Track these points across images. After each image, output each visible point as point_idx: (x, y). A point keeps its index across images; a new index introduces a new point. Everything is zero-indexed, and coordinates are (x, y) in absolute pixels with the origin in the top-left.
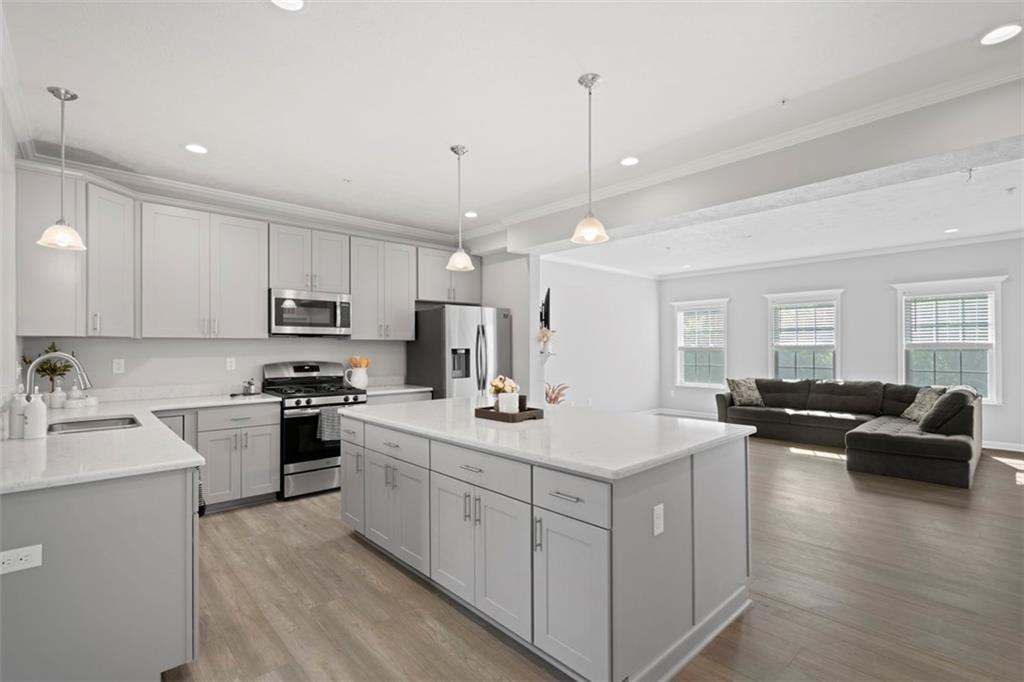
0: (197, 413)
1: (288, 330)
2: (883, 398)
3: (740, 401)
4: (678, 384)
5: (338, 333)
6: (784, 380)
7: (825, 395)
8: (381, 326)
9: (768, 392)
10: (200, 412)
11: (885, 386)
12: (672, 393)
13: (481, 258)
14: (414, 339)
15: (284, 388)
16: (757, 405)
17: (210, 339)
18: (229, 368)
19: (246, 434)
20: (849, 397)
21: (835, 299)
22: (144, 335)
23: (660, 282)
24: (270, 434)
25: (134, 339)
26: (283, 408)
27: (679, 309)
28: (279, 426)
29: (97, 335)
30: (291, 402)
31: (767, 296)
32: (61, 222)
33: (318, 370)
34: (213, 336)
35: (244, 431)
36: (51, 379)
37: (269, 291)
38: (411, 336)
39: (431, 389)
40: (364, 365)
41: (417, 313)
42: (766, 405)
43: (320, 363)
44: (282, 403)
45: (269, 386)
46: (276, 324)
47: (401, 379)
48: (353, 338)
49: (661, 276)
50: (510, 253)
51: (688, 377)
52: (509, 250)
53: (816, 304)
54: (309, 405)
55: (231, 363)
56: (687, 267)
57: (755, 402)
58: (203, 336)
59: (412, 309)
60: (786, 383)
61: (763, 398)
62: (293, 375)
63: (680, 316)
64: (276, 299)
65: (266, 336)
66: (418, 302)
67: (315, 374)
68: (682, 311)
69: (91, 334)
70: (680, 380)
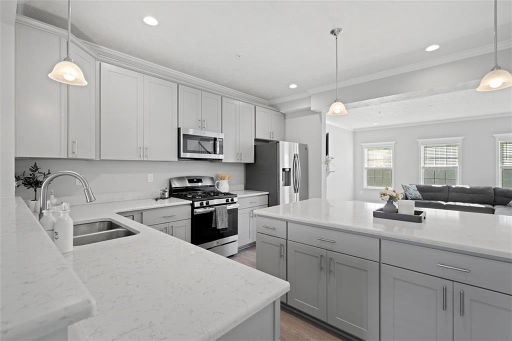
0: (142, 213)
1: (188, 155)
2: (495, 195)
3: (411, 197)
4: (365, 187)
5: (217, 158)
6: (433, 185)
7: (460, 194)
8: (238, 154)
9: (425, 192)
10: (144, 213)
11: (494, 189)
12: (361, 192)
13: (285, 114)
14: (253, 162)
15: (184, 193)
16: (419, 199)
17: (143, 161)
18: (149, 181)
19: (172, 227)
20: (475, 195)
21: (459, 142)
22: (102, 158)
23: (355, 133)
24: (185, 226)
25: (96, 161)
26: (193, 207)
27: (366, 148)
28: (190, 220)
29: (74, 157)
30: (197, 204)
31: (418, 140)
32: (67, 59)
33: (202, 182)
34: (145, 159)
35: (171, 224)
36: (35, 191)
37: (179, 129)
38: (251, 160)
39: (268, 193)
40: (227, 178)
41: (255, 146)
42: (424, 199)
43: (203, 177)
44: (192, 205)
45: (175, 193)
46: (184, 152)
47: (243, 186)
48: (223, 161)
49: (355, 129)
50: (312, 111)
51: (369, 183)
52: (312, 109)
53: (445, 145)
54: (208, 205)
55: (151, 177)
56: (375, 124)
57: (419, 198)
58: (139, 159)
59: (253, 143)
60: (434, 187)
61: (422, 195)
62: (189, 185)
63: (366, 150)
64: (184, 135)
65: (176, 159)
66: (256, 140)
67: (200, 184)
68: (367, 148)
69: (70, 156)
70: (365, 185)
